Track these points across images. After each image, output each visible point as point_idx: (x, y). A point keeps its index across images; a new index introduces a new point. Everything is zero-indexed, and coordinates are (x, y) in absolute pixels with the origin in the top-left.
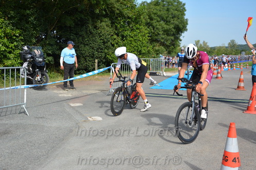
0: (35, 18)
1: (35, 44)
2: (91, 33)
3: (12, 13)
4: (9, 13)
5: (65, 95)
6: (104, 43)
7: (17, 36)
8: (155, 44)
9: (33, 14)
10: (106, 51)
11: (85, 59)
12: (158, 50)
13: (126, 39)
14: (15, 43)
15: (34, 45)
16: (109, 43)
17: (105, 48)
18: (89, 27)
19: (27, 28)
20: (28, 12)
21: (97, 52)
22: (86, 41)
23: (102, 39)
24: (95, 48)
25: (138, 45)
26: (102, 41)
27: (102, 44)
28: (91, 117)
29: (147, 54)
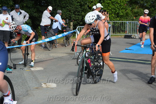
1: (13, 6)
6: (81, 5)
8: (134, 6)
12: (137, 13)
16: (86, 5)
17: (83, 11)
21: (74, 14)
22: (63, 4)
23: (79, 2)
24: (72, 11)
25: (115, 7)
26: (79, 3)
27: (79, 6)
28: (46, 84)
29: (125, 16)
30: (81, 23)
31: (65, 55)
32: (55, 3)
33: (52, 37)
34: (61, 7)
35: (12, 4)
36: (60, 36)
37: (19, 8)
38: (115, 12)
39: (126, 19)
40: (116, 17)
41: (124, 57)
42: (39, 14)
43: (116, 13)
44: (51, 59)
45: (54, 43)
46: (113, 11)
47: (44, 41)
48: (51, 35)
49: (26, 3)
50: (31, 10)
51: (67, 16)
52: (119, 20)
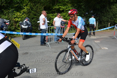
0: (84, 6)
2: (108, 11)
3: (76, 5)
4: (75, 5)
5: (93, 38)
6: (114, 15)
9: (83, 5)
10: (115, 19)
11: (104, 23)
15: (83, 17)
17: (114, 18)
18: (107, 8)
19: (81, 10)
20: (81, 4)
21: (110, 19)
22: (105, 15)
23: (113, 14)
28: (103, 48)
30: (113, 23)
31: (108, 37)
44: (102, 38)
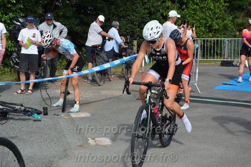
1: (42, 16)
6: (150, 13)
7: (13, 4)
8: (238, 14)
12: (242, 24)
13: (187, 7)
14: (11, 14)
16: (158, 13)
21: (139, 28)
22: (121, 11)
23: (147, 8)
24: (135, 23)
25: (206, 16)
26: (147, 10)
27: (147, 15)
28: (94, 139)
29: (222, 30)
32: (109, 10)
33: (104, 65)
34: (118, 16)
35: (41, 12)
36: (117, 62)
37: (53, 18)
38: (206, 24)
39: (224, 34)
40: (207, 32)
41: (220, 96)
42: (84, 28)
43: (208, 25)
44: (103, 100)
45: (107, 73)
46: (203, 23)
47: (92, 71)
48: (102, 61)
49: (63, 10)
50: (70, 21)
51: (128, 31)
52: (213, 37)
